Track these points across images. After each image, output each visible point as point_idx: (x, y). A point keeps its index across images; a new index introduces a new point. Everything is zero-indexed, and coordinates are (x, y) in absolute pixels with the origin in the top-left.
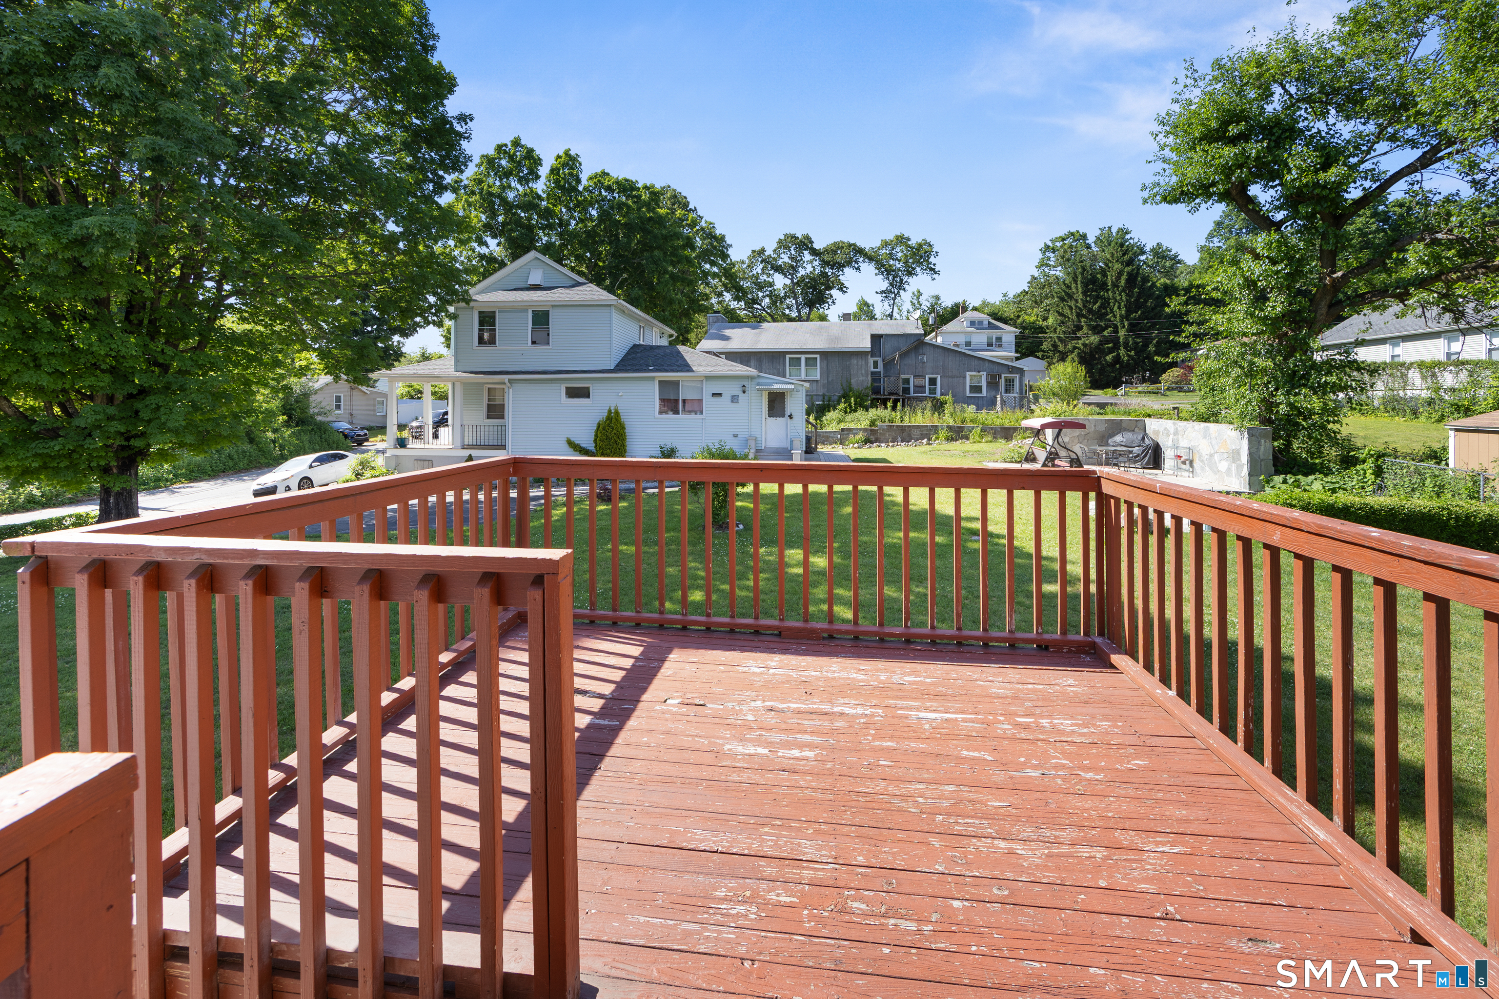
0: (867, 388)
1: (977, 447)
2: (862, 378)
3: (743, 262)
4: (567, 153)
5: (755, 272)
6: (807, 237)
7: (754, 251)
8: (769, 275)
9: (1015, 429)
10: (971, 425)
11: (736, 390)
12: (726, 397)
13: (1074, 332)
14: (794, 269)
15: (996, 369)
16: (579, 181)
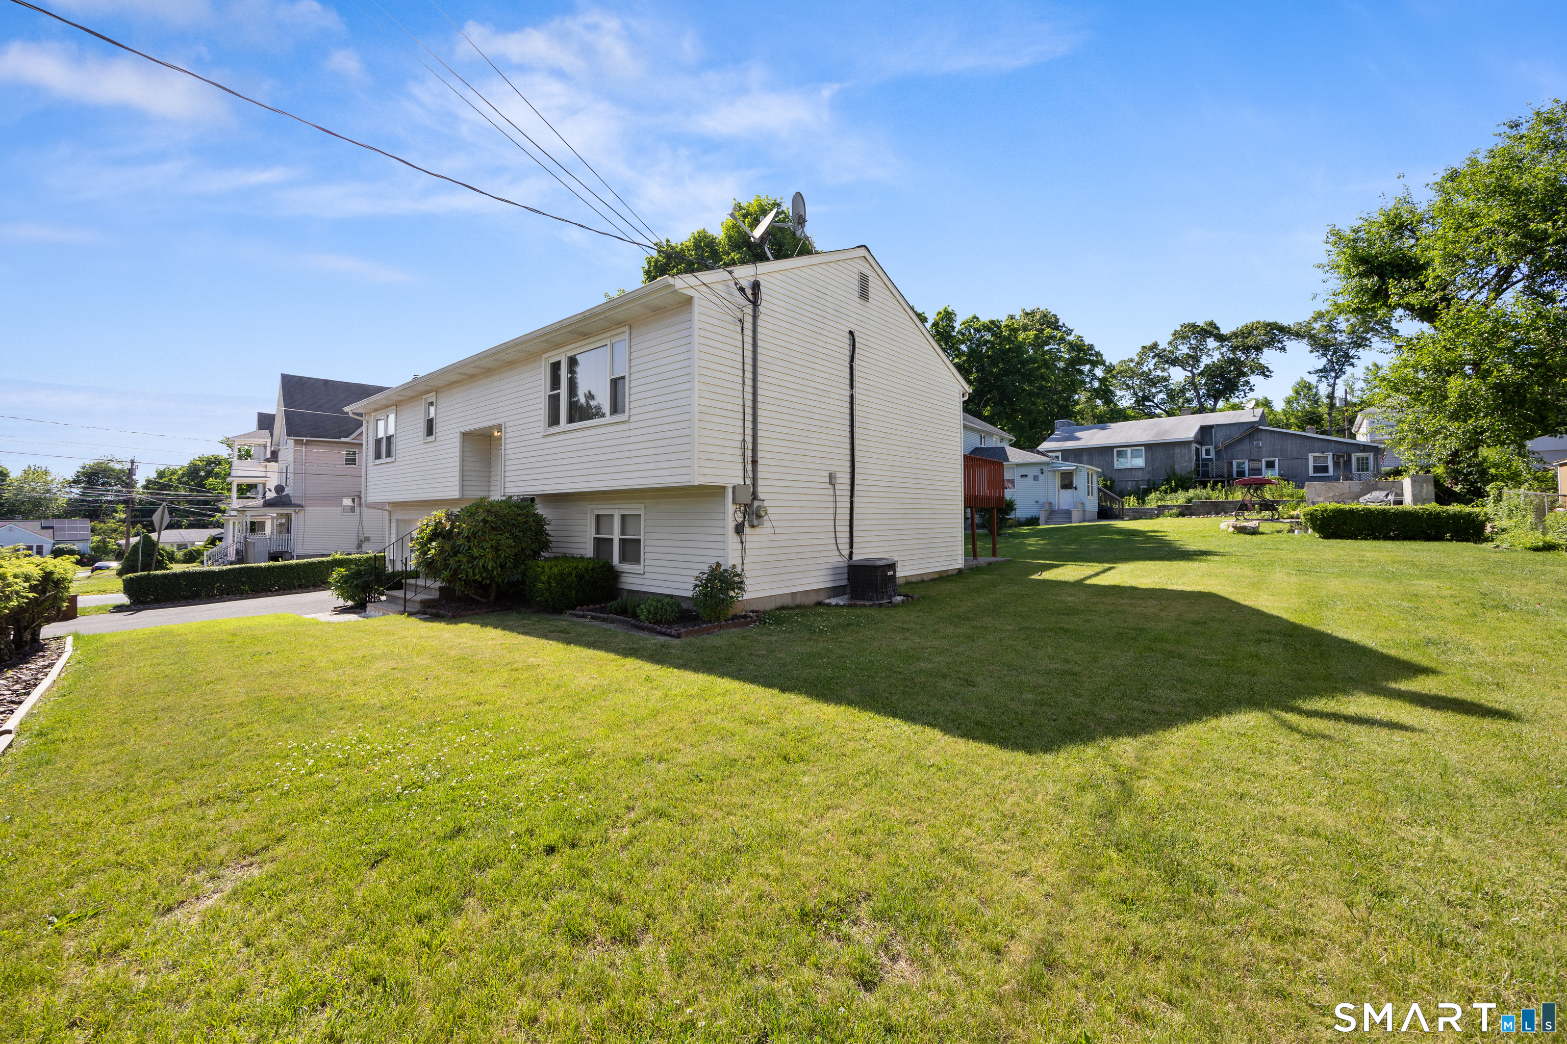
0: (1190, 473)
2: (1185, 464)
3: (1131, 360)
4: (946, 311)
5: (1145, 369)
6: (1212, 324)
7: (1144, 347)
8: (1163, 370)
11: (1037, 472)
12: (1030, 477)
14: (1197, 360)
15: (1344, 449)
16: (953, 328)
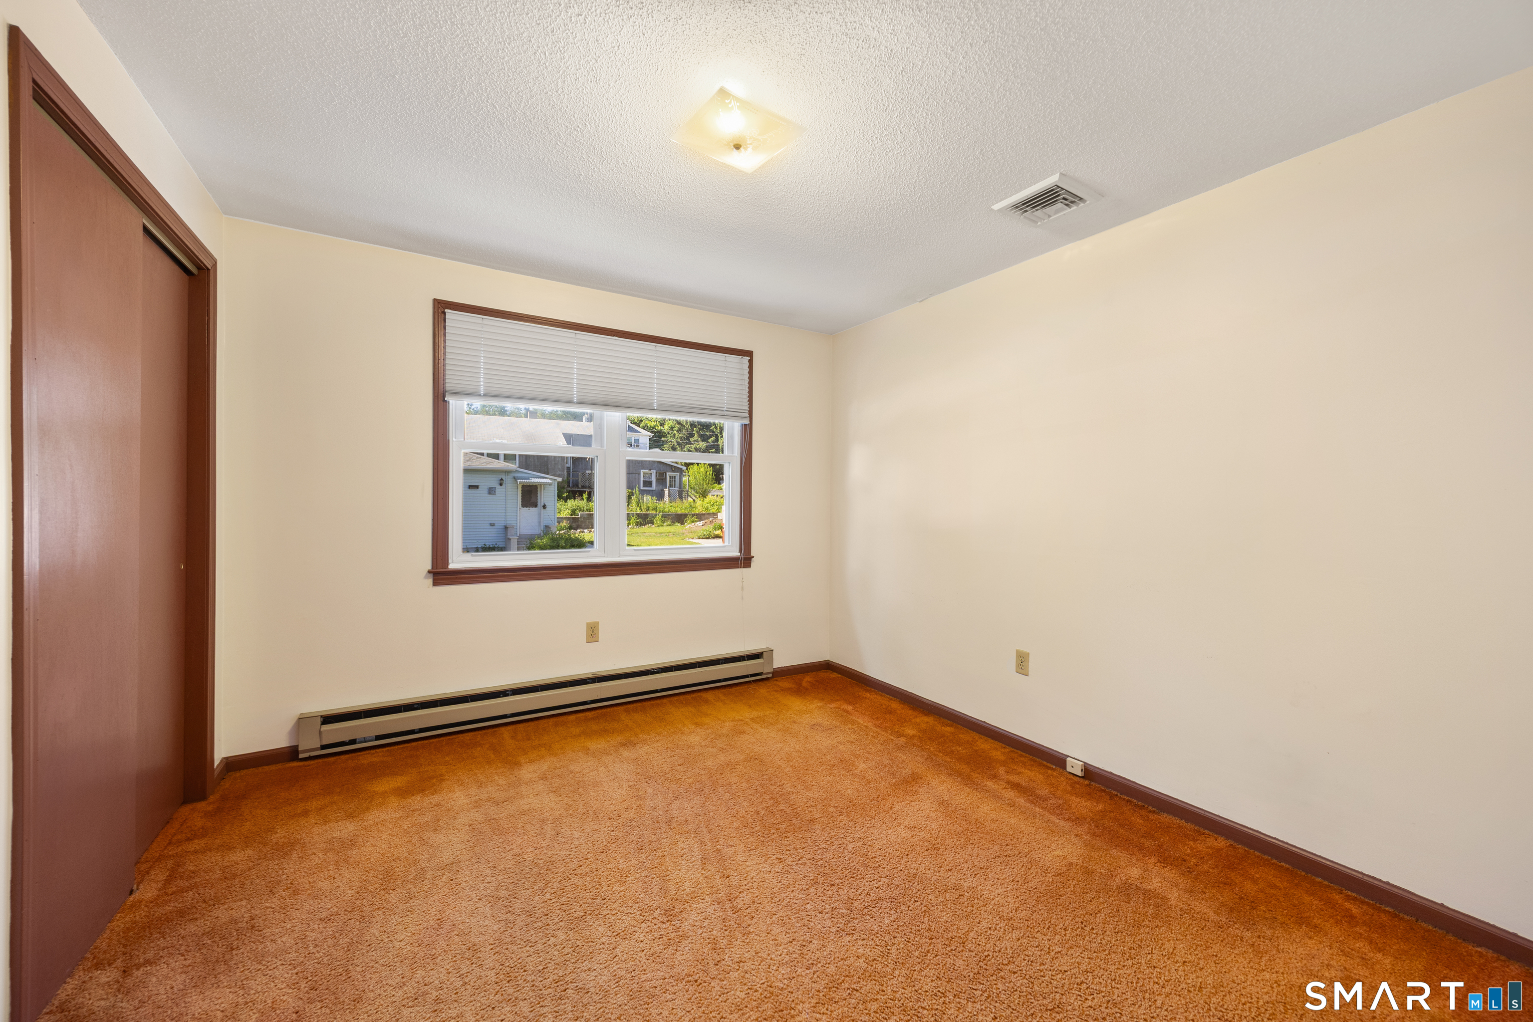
1: (661, 529)
9: (685, 515)
10: (654, 512)
11: (493, 482)
12: (483, 490)
13: (688, 439)
15: (663, 468)
